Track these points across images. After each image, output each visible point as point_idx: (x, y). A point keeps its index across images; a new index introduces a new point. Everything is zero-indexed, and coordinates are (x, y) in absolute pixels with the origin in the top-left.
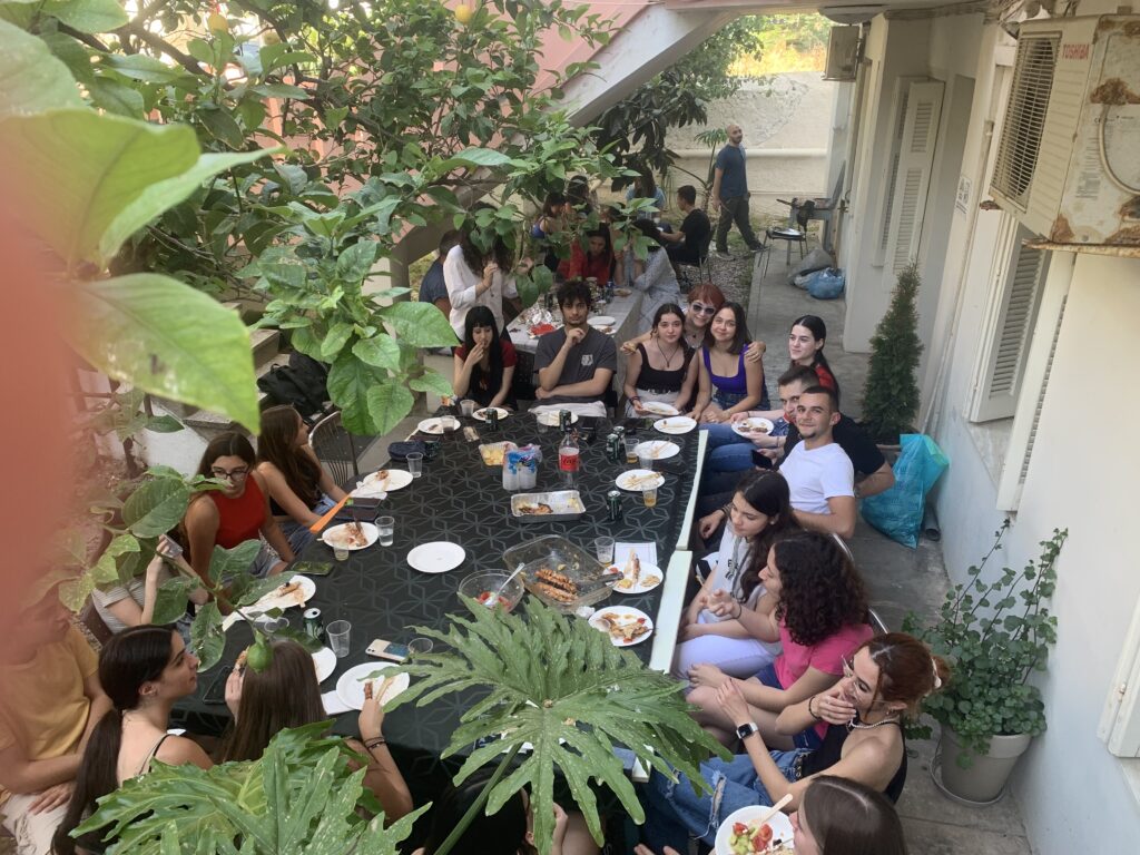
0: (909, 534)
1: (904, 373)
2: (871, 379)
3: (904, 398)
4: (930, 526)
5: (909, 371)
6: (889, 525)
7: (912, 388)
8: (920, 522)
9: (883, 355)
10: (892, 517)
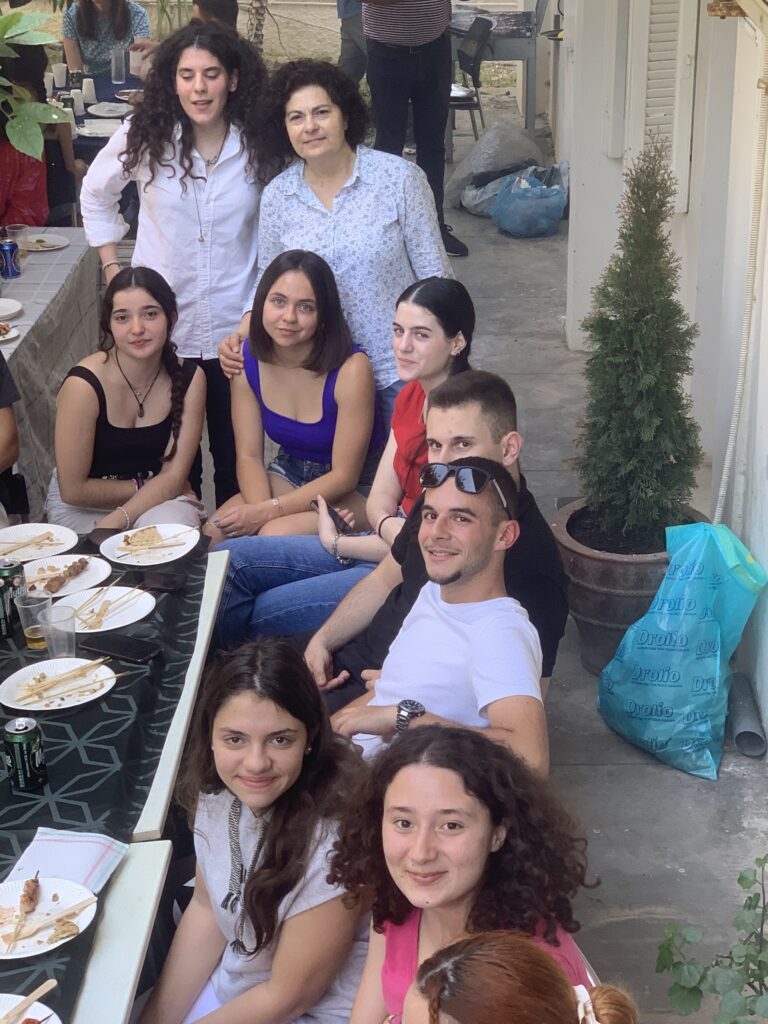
0: (700, 747)
1: (664, 389)
2: (595, 409)
3: (667, 444)
4: (745, 725)
5: (672, 383)
6: (657, 731)
7: (681, 421)
8: (722, 719)
9: (615, 352)
10: (662, 713)
